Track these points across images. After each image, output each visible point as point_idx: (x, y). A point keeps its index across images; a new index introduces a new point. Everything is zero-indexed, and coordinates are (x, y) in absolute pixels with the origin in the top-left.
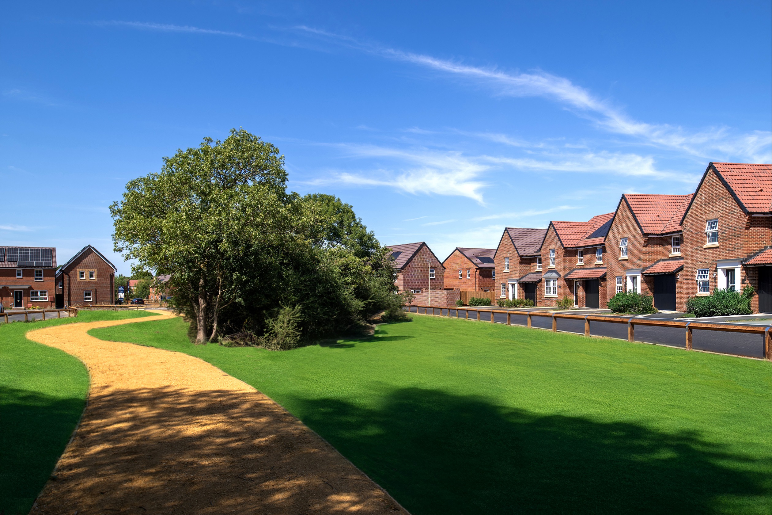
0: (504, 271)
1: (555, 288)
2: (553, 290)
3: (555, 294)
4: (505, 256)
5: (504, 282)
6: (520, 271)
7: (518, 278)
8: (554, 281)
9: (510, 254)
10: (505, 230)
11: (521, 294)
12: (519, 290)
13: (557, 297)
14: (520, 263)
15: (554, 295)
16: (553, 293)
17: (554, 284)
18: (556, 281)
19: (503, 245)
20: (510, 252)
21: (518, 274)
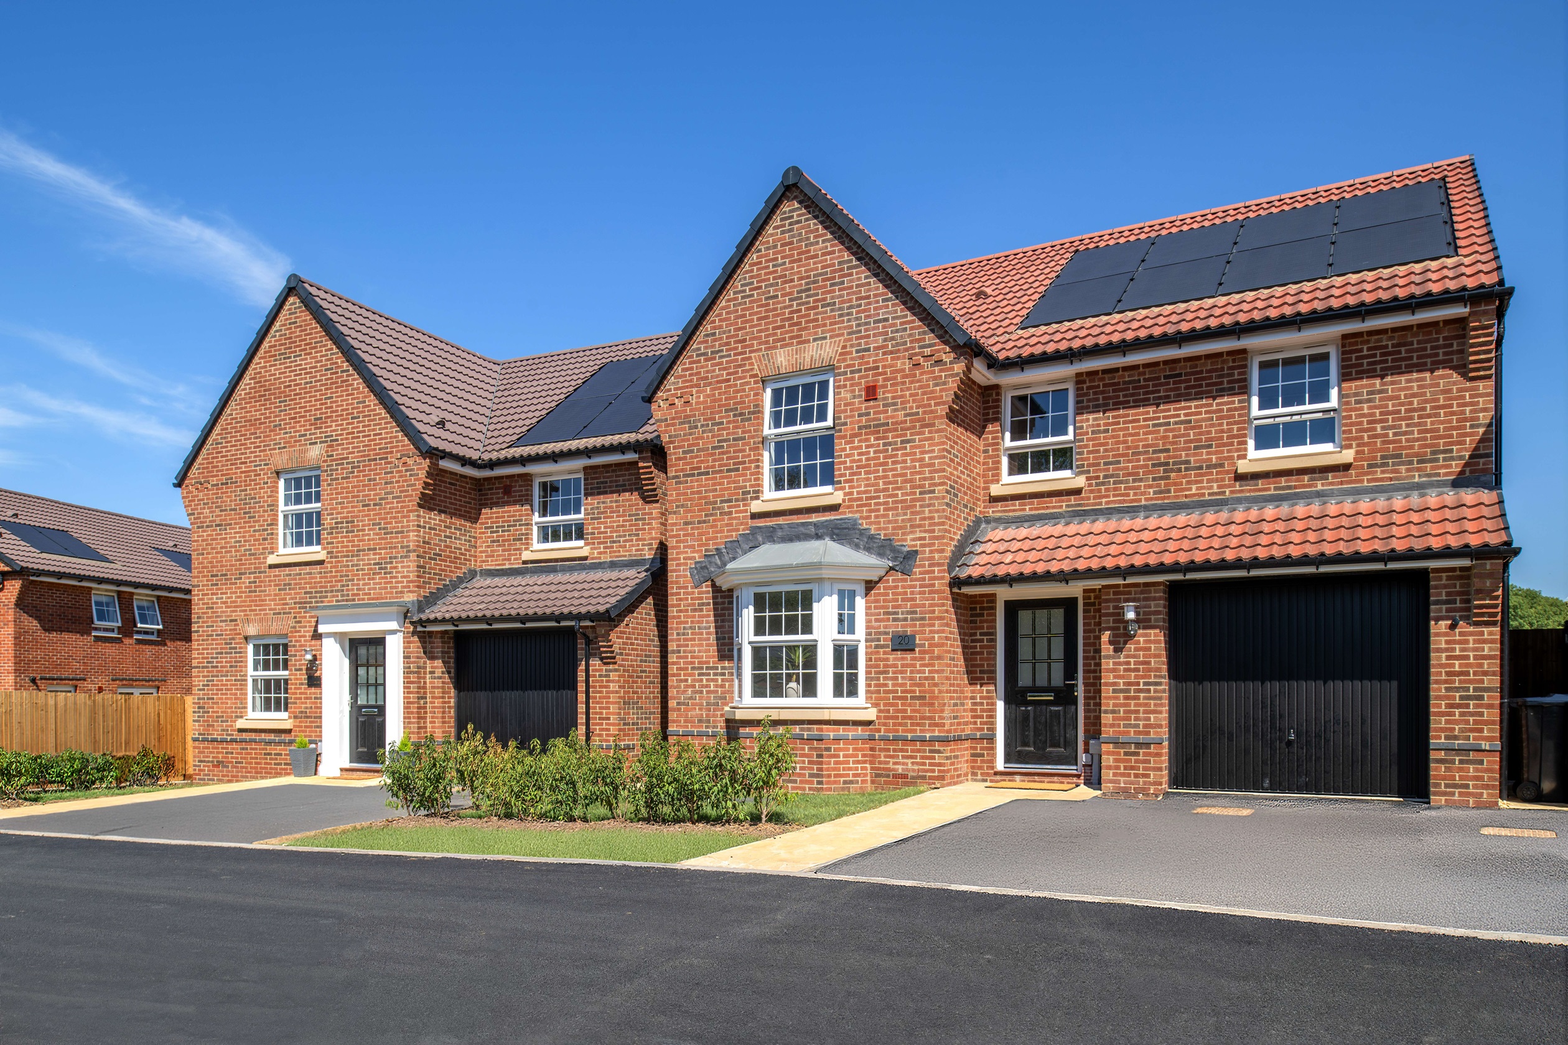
0: (272, 559)
1: (853, 653)
2: (838, 663)
3: (853, 692)
4: (280, 460)
5: (276, 627)
6: (426, 554)
7: (410, 598)
8: (846, 599)
9: (331, 443)
10: (289, 291)
11: (434, 704)
12: (414, 676)
13: (871, 714)
14: (427, 502)
15: (845, 701)
16: (838, 692)
17: (845, 623)
18: (860, 603)
19: (263, 392)
20: (333, 428)
21: (407, 568)
